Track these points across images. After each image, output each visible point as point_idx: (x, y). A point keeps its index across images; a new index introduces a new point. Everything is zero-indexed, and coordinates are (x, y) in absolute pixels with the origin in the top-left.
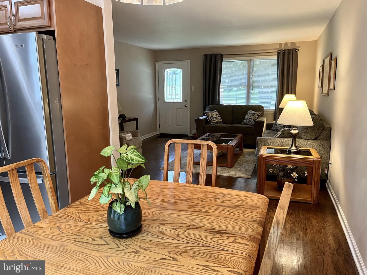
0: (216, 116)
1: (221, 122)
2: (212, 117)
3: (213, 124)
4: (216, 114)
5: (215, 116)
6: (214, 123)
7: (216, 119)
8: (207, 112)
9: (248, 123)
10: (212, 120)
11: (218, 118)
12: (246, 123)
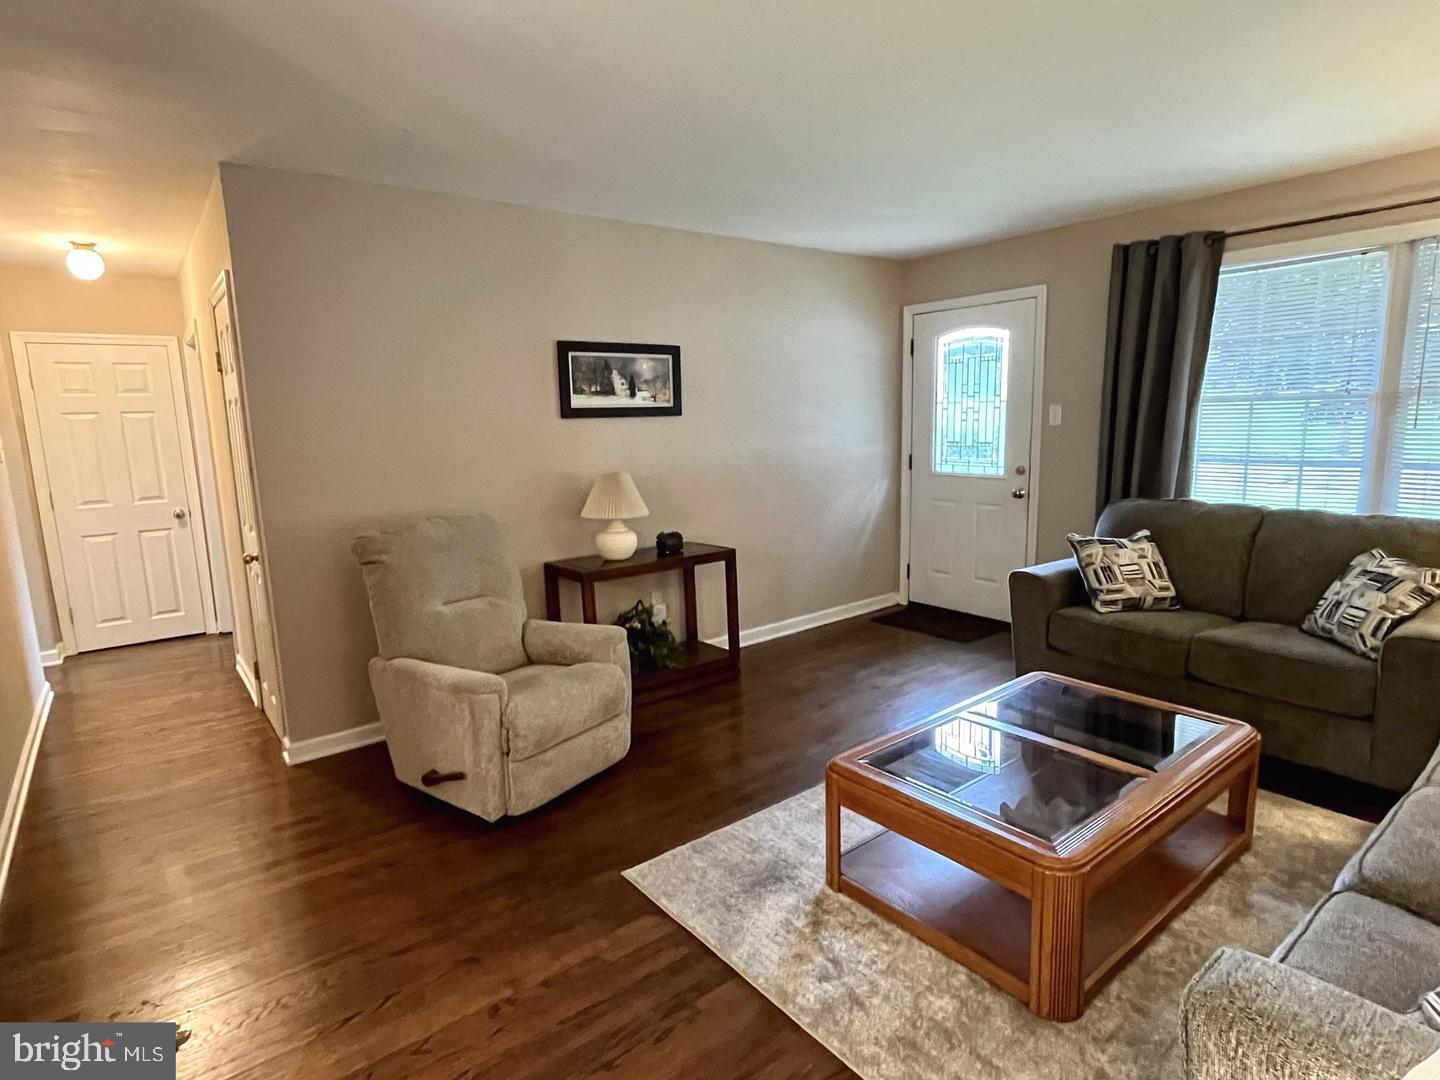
0: (1136, 567)
1: (1168, 602)
2: (1107, 569)
3: (1103, 610)
4: (1136, 555)
5: (1123, 568)
6: (1113, 602)
7: (1131, 585)
8: (1080, 542)
9: (1336, 633)
10: (1105, 586)
11: (1149, 576)
12: (1323, 629)
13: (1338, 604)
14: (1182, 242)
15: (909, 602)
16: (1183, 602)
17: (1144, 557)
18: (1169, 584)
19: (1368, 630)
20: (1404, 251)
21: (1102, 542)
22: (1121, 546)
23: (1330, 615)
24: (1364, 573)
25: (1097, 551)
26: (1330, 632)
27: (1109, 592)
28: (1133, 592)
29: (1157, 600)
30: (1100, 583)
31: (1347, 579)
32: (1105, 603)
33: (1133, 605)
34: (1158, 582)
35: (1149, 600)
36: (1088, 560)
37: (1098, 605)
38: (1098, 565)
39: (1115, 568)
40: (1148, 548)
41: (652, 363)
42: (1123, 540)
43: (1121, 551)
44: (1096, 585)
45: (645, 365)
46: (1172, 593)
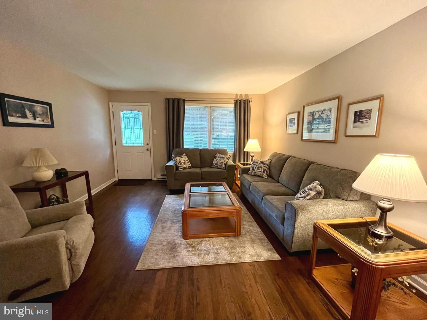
0: (185, 161)
5: (183, 161)
6: (182, 168)
7: (185, 164)
8: (174, 157)
9: (219, 167)
10: (180, 165)
11: (187, 163)
12: (216, 167)
13: (218, 162)
14: (179, 100)
15: (119, 180)
16: (192, 167)
17: (185, 159)
18: (190, 164)
19: (223, 165)
20: (210, 108)
21: (178, 157)
22: (182, 157)
23: (217, 164)
24: (219, 157)
25: (178, 158)
26: (217, 167)
27: (181, 166)
28: (185, 166)
29: (189, 167)
30: (179, 165)
31: (217, 158)
32: (180, 169)
33: (185, 168)
34: (188, 164)
35: (187, 167)
36: (176, 160)
37: (179, 169)
38: (178, 161)
39: (181, 161)
40: (186, 157)
41: (41, 108)
42: (182, 156)
43: (182, 158)
44: (178, 165)
45: (38, 108)
46: (190, 165)
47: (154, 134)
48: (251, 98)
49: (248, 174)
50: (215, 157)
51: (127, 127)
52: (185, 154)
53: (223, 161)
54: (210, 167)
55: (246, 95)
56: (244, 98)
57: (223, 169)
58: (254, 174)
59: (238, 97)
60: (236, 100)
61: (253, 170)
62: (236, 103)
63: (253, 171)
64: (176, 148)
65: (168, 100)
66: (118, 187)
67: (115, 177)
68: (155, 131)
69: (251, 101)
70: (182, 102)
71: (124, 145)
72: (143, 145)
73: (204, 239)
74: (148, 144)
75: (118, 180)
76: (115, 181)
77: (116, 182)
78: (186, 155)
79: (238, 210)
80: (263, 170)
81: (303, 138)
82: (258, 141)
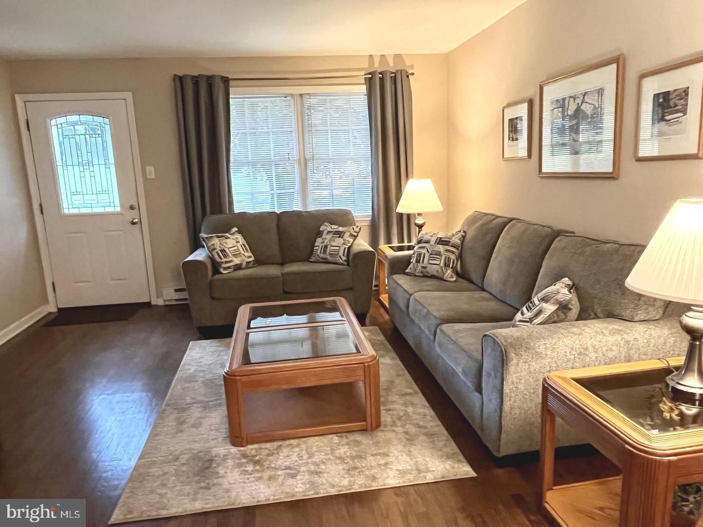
0: (236, 248)
1: (252, 263)
2: (223, 251)
3: (225, 272)
4: (234, 242)
6: (229, 268)
7: (236, 257)
11: (243, 252)
13: (326, 247)
14: (210, 79)
15: (59, 310)
17: (237, 242)
18: (251, 254)
19: (341, 254)
20: (299, 98)
21: (218, 237)
22: (227, 238)
23: (325, 252)
24: (329, 232)
25: (216, 241)
26: (326, 259)
27: (226, 262)
28: (237, 261)
29: (248, 263)
30: (221, 258)
31: (324, 236)
32: (225, 269)
33: (238, 267)
34: (247, 254)
35: (244, 264)
36: (212, 247)
37: (222, 270)
46: (252, 259)
47: (148, 177)
48: (412, 67)
49: (407, 274)
50: (319, 234)
51: (70, 163)
52: (235, 229)
53: (339, 241)
54: (307, 260)
55: (398, 57)
56: (392, 66)
57: (342, 264)
58: (422, 272)
59: (376, 65)
60: (369, 74)
61: (418, 261)
62: (370, 82)
63: (420, 265)
64: (212, 213)
65: (180, 81)
66: (56, 329)
67: (45, 301)
68: (151, 171)
69: (413, 74)
70: (219, 86)
71: (66, 211)
72: (118, 209)
73: (287, 442)
74: (132, 208)
75: (55, 310)
76: (50, 313)
77: (53, 317)
78: (239, 232)
79: (369, 362)
80: (445, 260)
81: (544, 170)
82: (432, 182)
